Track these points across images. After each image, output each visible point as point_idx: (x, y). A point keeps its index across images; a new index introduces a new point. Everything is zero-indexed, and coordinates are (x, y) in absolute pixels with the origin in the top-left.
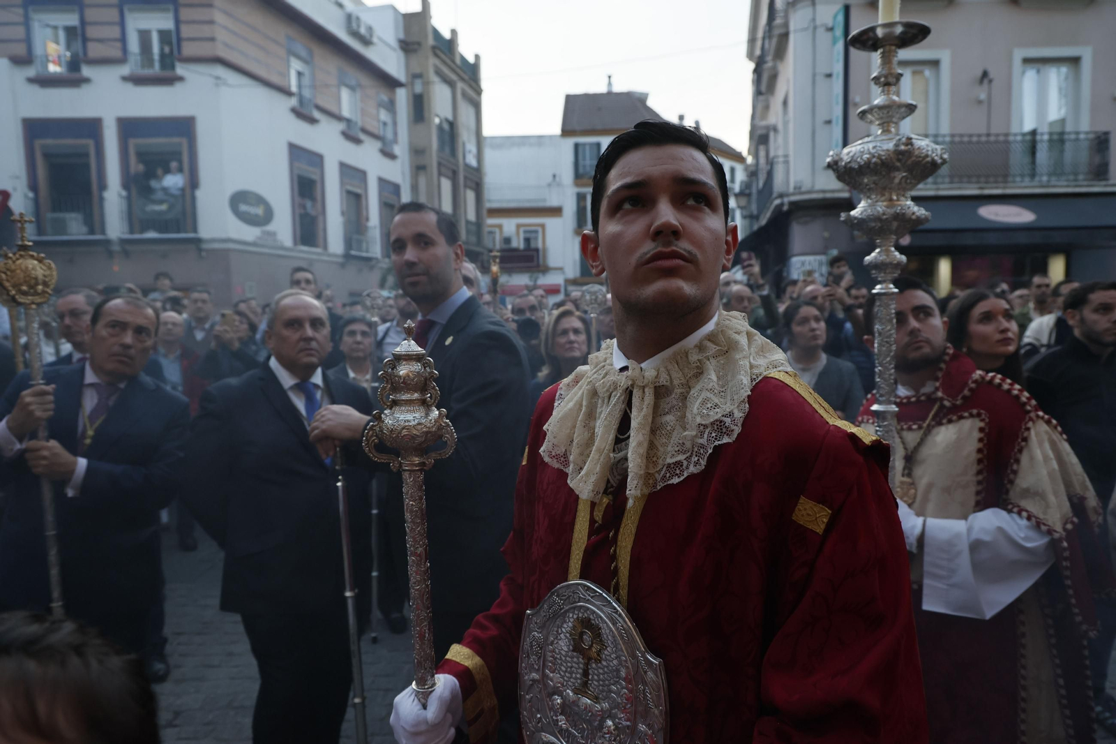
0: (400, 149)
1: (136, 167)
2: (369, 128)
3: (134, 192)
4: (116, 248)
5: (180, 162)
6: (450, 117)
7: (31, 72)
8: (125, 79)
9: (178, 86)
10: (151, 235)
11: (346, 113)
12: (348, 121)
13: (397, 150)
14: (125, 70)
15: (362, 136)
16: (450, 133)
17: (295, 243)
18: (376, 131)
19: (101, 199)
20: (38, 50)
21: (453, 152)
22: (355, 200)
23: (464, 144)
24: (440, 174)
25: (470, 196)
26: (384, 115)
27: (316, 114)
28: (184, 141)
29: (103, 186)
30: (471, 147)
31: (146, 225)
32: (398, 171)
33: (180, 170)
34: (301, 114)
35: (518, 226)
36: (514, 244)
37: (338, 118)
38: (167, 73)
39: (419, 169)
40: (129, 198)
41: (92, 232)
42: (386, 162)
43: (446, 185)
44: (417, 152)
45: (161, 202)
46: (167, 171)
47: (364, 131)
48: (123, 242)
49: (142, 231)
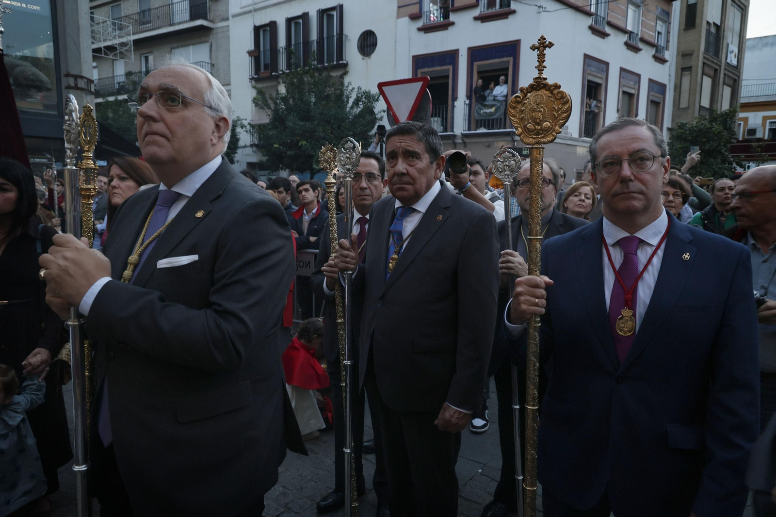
0: (670, 55)
1: (478, 82)
2: (647, 38)
3: (474, 100)
4: (459, 141)
5: (506, 76)
6: (718, 23)
7: (420, 24)
8: (476, 19)
9: (511, 18)
10: (483, 130)
11: (629, 28)
12: (630, 33)
13: (667, 55)
14: (476, 12)
15: (641, 45)
16: (717, 35)
17: (580, 136)
18: (651, 40)
19: (453, 106)
20: (425, 9)
21: (717, 52)
22: (629, 98)
23: (728, 45)
24: (703, 74)
25: (727, 92)
26: (660, 27)
27: (608, 30)
28: (511, 59)
29: (455, 98)
30: (734, 48)
31: (480, 123)
32: (665, 74)
33: (506, 82)
34: (596, 31)
35: (765, 119)
36: (759, 135)
37: (624, 31)
38: (505, 10)
39: (684, 69)
40: (470, 105)
41: (445, 130)
42: (658, 65)
43: (707, 82)
44: (685, 55)
45: (491, 106)
46: (497, 84)
47: (642, 40)
48: (464, 136)
49: (477, 128)
